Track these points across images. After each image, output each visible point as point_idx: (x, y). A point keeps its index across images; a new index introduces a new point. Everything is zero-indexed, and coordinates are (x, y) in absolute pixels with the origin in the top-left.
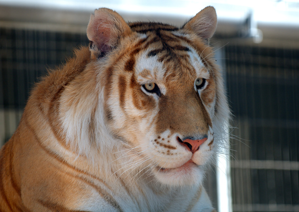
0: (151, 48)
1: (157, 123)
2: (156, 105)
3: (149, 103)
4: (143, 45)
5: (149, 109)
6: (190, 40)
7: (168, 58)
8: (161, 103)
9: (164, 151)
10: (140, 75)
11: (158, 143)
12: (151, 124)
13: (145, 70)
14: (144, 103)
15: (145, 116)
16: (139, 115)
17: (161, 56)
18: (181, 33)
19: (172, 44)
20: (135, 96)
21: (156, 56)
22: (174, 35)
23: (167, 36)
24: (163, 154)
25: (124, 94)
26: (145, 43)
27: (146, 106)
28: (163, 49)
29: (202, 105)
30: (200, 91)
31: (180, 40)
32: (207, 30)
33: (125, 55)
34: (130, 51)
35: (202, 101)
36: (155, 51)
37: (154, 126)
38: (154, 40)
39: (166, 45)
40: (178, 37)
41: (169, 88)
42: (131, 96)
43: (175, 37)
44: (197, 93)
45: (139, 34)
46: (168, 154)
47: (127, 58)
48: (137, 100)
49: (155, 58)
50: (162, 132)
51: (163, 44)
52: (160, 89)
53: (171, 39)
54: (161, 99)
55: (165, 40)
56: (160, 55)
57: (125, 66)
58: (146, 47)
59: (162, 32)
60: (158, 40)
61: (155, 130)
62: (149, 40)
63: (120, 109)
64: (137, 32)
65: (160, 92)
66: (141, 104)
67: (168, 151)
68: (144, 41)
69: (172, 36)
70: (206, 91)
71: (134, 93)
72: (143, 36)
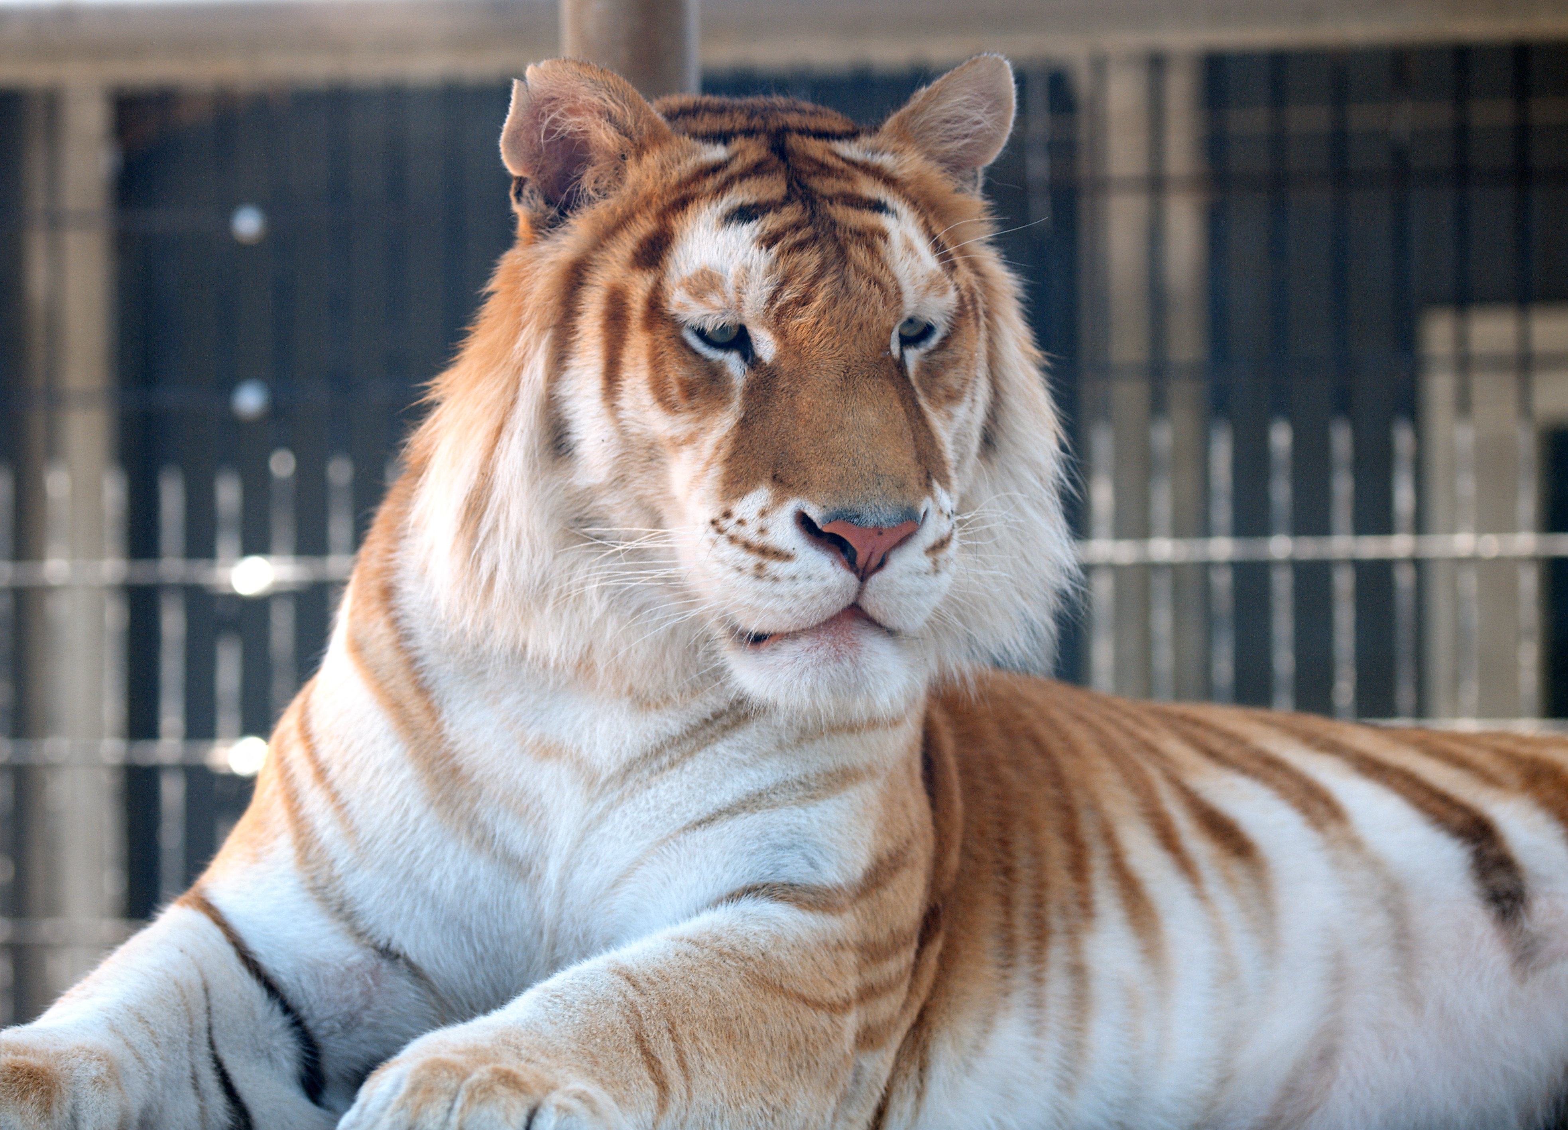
0: (739, 196)
1: (727, 461)
2: (732, 394)
3: (710, 390)
4: (710, 183)
5: (705, 414)
6: (898, 174)
7: (800, 236)
8: (751, 391)
9: (744, 565)
10: (681, 285)
11: (720, 531)
12: (708, 464)
13: (703, 272)
14: (689, 391)
15: (691, 439)
16: (669, 434)
17: (775, 226)
18: (865, 150)
19: (827, 186)
20: (656, 363)
21: (754, 223)
22: (837, 156)
23: (811, 160)
24: (735, 574)
25: (619, 355)
26: (721, 177)
27: (697, 401)
28: (787, 200)
29: (918, 408)
30: (913, 357)
31: (859, 174)
32: (966, 146)
33: (638, 216)
34: (657, 205)
35: (919, 391)
36: (756, 205)
37: (717, 471)
38: (756, 170)
39: (804, 187)
40: (852, 163)
41: (786, 345)
42: (643, 361)
43: (840, 165)
44: (901, 365)
45: (698, 145)
46: (758, 577)
47: (644, 226)
48: (662, 374)
49: (748, 232)
50: (741, 495)
51: (789, 186)
52: (754, 342)
53: (824, 170)
54: (752, 375)
55: (801, 172)
56: (771, 222)
57: (635, 254)
58: (721, 190)
59: (794, 141)
60: (771, 172)
61: (719, 486)
62: (736, 167)
63: (605, 411)
64: (694, 135)
65: (753, 353)
66: (675, 391)
67: (760, 567)
68: (715, 168)
69: (831, 161)
70: (935, 357)
71: (655, 348)
72: (717, 153)
